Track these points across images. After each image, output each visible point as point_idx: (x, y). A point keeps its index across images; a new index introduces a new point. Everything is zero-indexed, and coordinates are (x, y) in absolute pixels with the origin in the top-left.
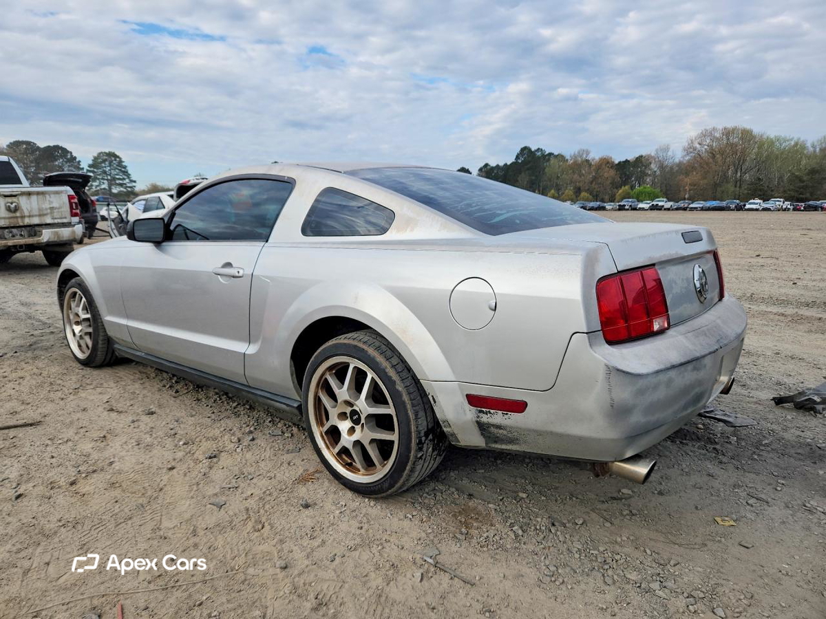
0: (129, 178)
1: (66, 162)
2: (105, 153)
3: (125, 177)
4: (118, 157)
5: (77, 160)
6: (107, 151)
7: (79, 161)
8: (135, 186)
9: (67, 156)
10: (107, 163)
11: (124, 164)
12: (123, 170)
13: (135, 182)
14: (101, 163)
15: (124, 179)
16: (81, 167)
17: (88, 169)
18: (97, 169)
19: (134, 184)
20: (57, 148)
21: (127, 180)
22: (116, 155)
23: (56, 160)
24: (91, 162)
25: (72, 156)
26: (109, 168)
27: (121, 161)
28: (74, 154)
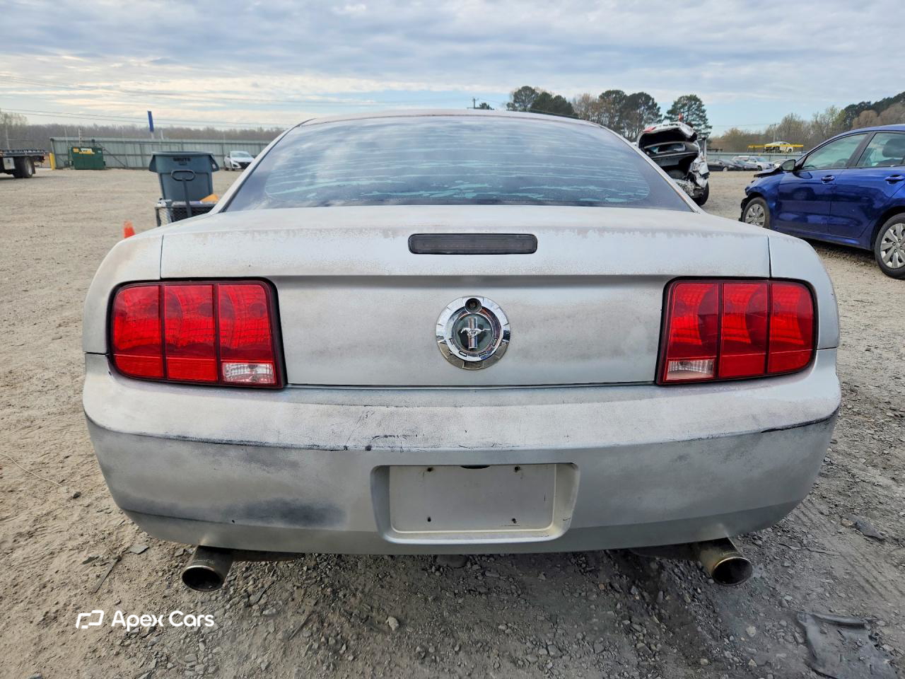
0: (705, 123)
1: (647, 109)
2: (686, 97)
3: (702, 123)
4: (698, 100)
5: (658, 107)
6: (689, 94)
7: (659, 108)
8: (710, 133)
9: (649, 102)
10: (686, 107)
11: (703, 108)
12: (701, 114)
13: (711, 127)
14: (681, 108)
15: (700, 125)
16: (660, 113)
17: (667, 115)
18: (675, 115)
19: (709, 130)
20: (641, 95)
21: (703, 126)
22: (697, 98)
23: (638, 108)
24: (670, 108)
25: (653, 102)
26: (687, 113)
27: (701, 105)
28: (655, 101)
